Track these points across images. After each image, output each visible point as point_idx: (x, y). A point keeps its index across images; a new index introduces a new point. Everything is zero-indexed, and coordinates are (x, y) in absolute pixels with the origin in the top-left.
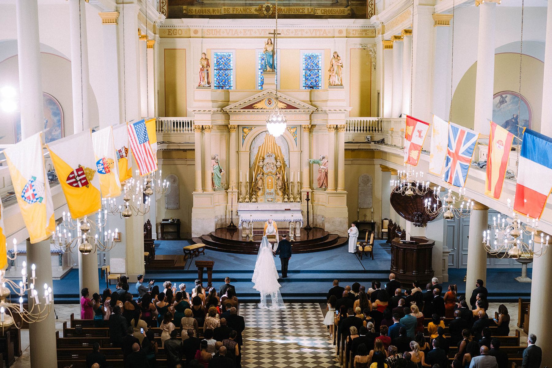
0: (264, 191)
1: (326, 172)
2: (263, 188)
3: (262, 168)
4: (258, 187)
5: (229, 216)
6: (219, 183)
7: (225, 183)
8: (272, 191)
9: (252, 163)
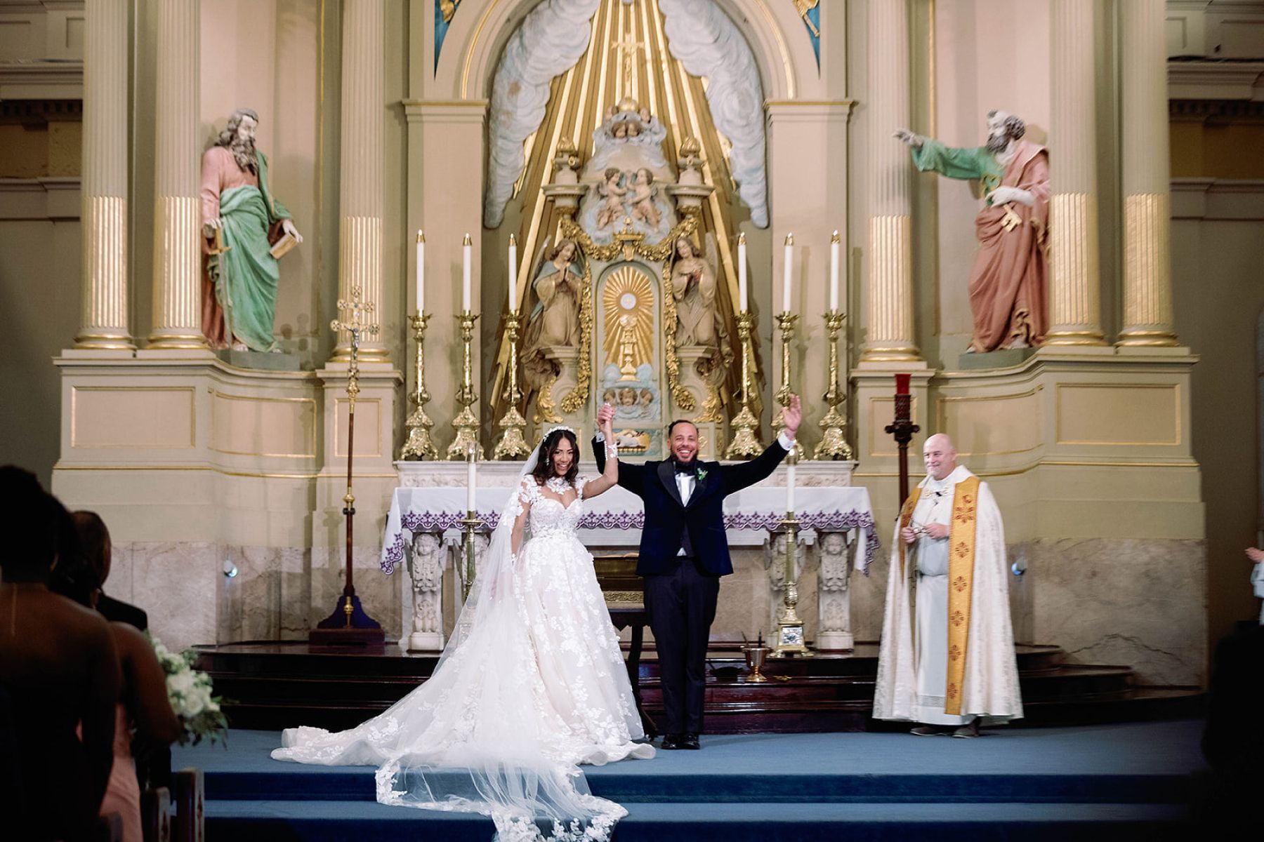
0: (586, 381)
1: (1034, 230)
2: (577, 361)
3: (575, 215)
4: (541, 355)
5: (333, 552)
6: (259, 315)
7: (308, 328)
8: (646, 374)
9: (501, 195)
